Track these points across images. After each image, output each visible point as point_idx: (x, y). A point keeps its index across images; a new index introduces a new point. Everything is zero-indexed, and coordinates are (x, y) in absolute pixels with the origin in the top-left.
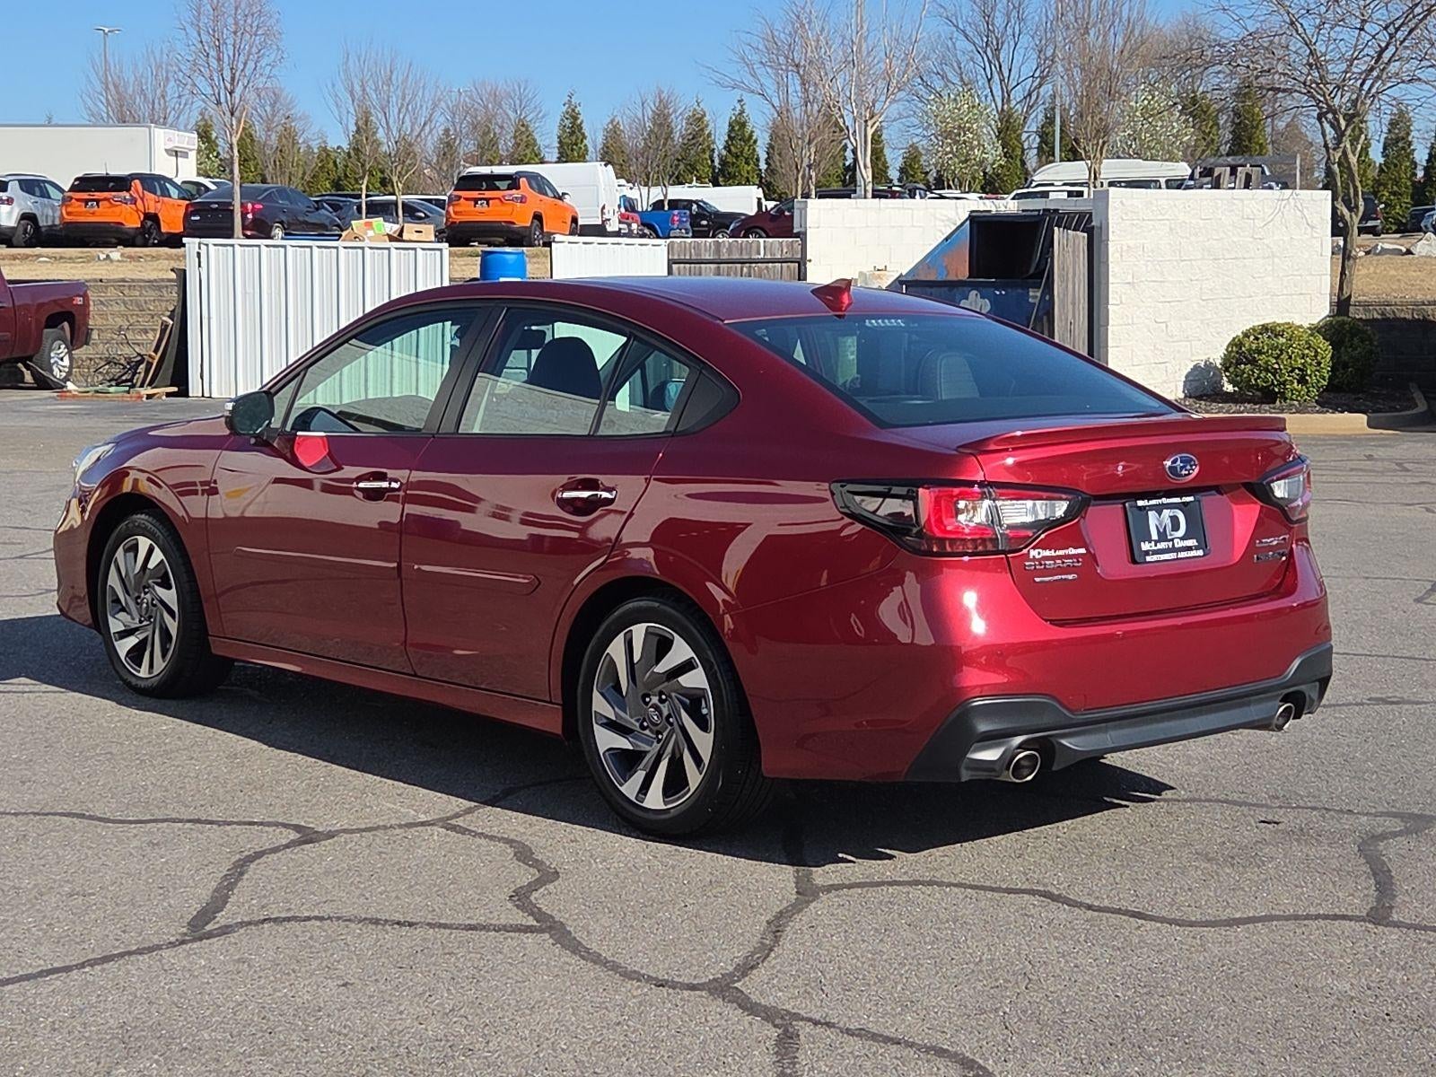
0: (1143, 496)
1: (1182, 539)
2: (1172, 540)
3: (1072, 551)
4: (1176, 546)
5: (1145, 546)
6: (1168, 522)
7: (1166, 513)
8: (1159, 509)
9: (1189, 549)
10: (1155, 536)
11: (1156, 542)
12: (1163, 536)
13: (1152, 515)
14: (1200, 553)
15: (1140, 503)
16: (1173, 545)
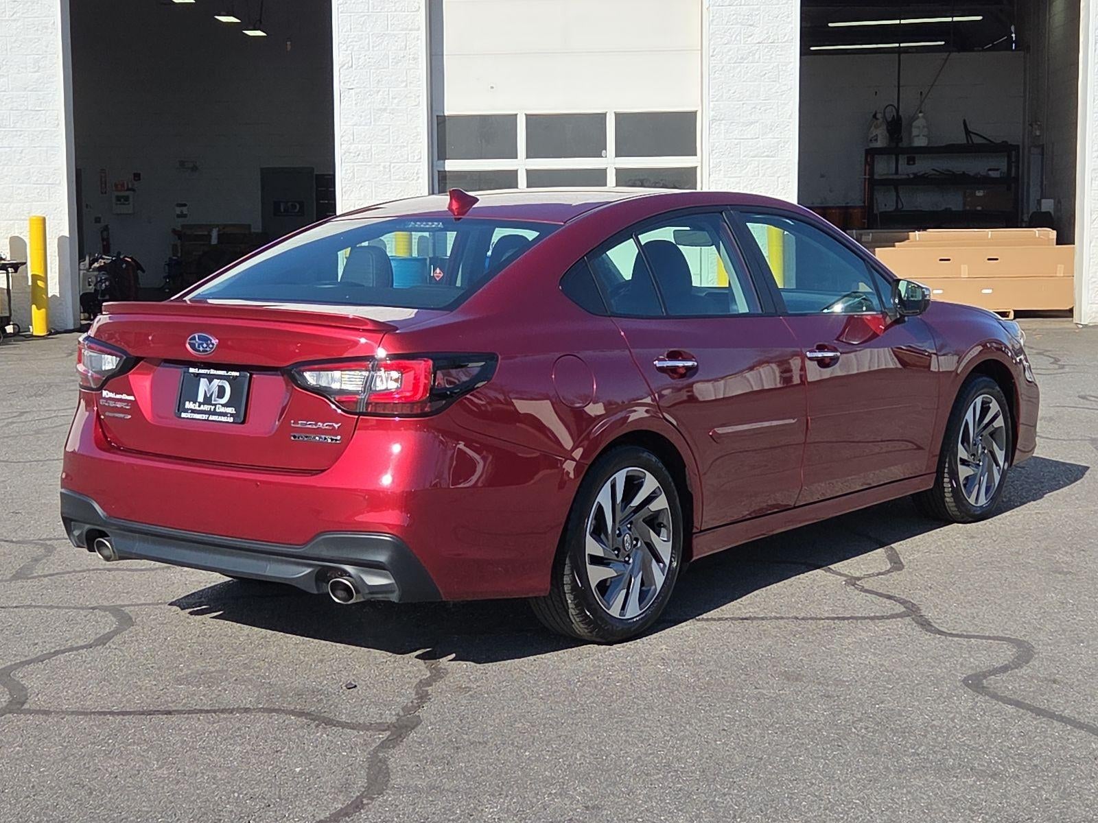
0: (194, 365)
1: (223, 405)
2: (215, 405)
3: (124, 397)
4: (217, 410)
5: (189, 405)
6: (216, 390)
7: (216, 382)
8: (211, 378)
9: (224, 414)
10: (201, 398)
11: (200, 404)
12: (207, 400)
13: (203, 381)
14: (231, 420)
15: (192, 370)
16: (215, 409)
